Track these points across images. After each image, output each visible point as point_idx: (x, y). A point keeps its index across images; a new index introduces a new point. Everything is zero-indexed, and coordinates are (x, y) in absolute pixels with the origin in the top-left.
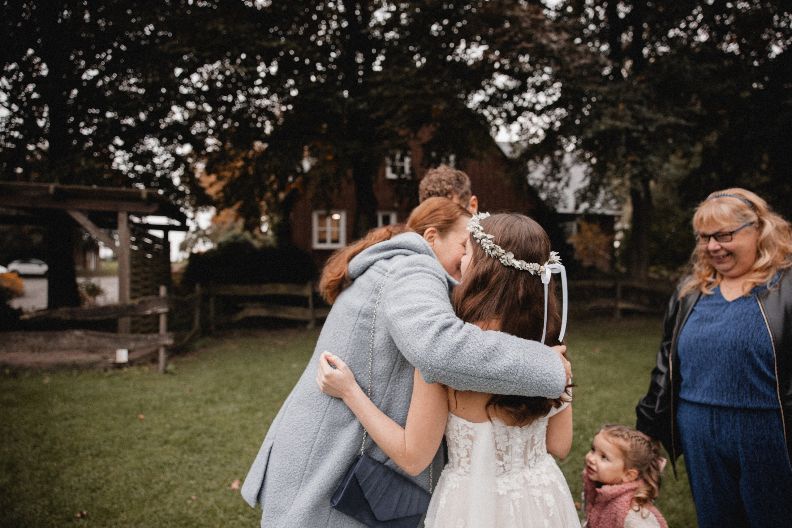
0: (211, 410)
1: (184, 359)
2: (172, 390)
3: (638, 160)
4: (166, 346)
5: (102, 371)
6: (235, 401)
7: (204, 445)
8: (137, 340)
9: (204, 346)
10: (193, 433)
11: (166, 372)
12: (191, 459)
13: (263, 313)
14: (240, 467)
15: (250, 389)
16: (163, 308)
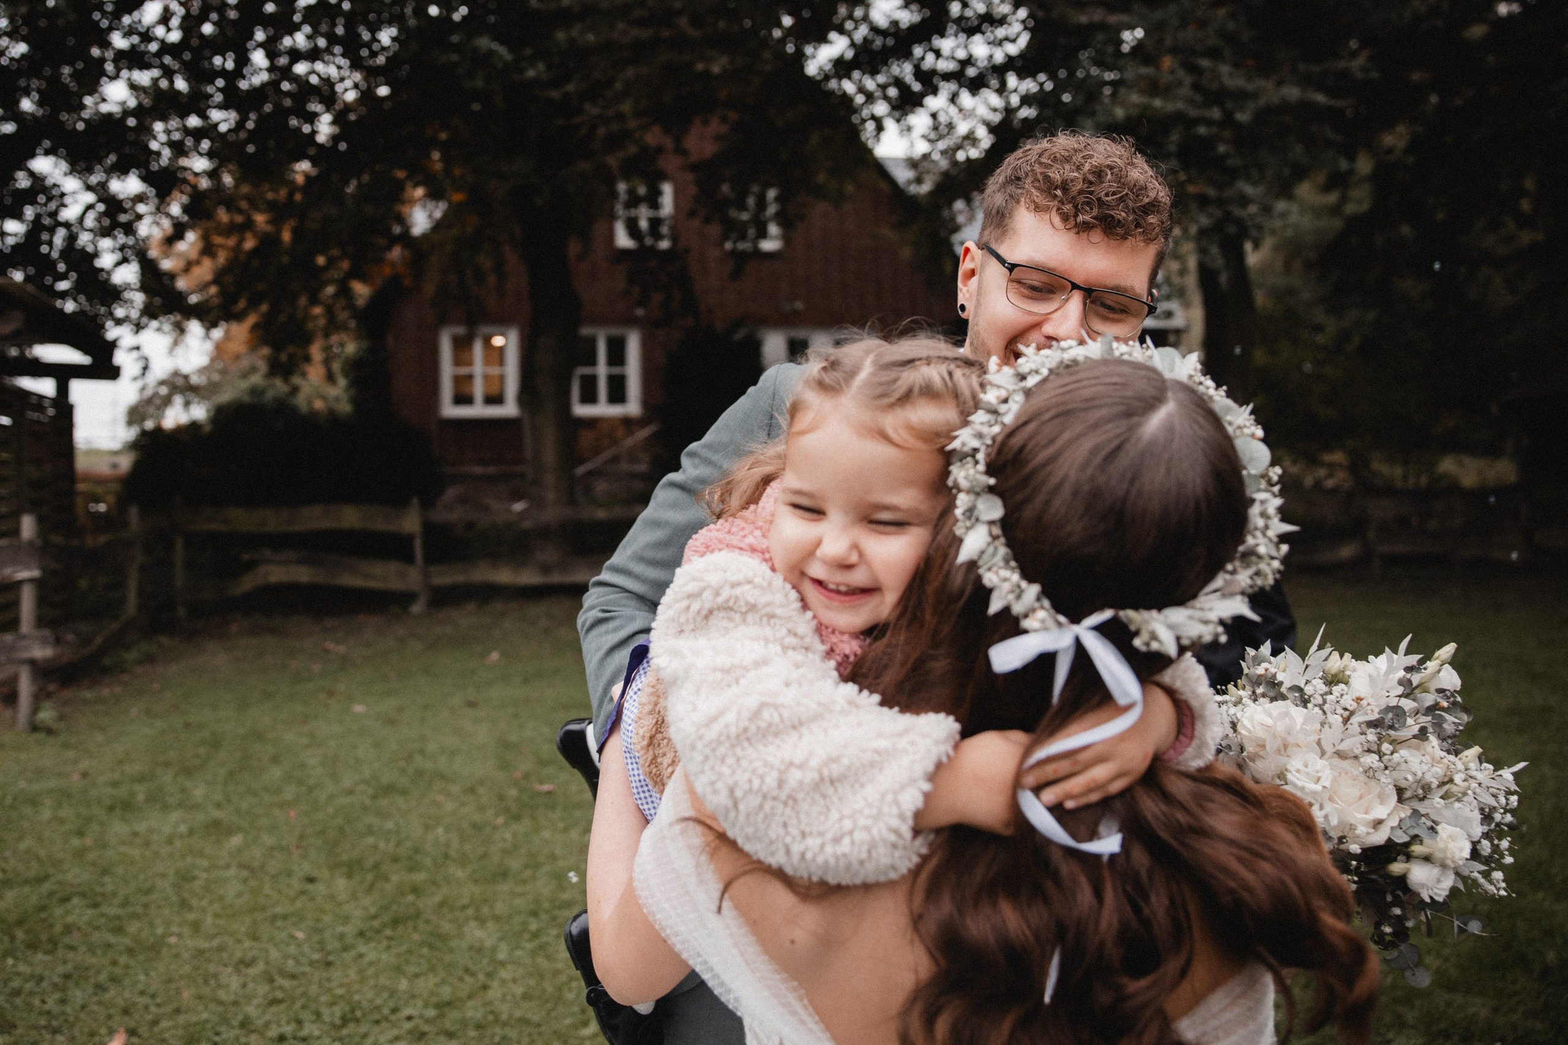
0: (118, 828)
1: (88, 695)
2: (39, 773)
3: (1212, 192)
4: (32, 662)
6: (187, 805)
7: (68, 930)
9: (149, 659)
11: (34, 728)
12: (22, 968)
13: (303, 575)
14: (142, 993)
15: (232, 773)
16: (29, 568)
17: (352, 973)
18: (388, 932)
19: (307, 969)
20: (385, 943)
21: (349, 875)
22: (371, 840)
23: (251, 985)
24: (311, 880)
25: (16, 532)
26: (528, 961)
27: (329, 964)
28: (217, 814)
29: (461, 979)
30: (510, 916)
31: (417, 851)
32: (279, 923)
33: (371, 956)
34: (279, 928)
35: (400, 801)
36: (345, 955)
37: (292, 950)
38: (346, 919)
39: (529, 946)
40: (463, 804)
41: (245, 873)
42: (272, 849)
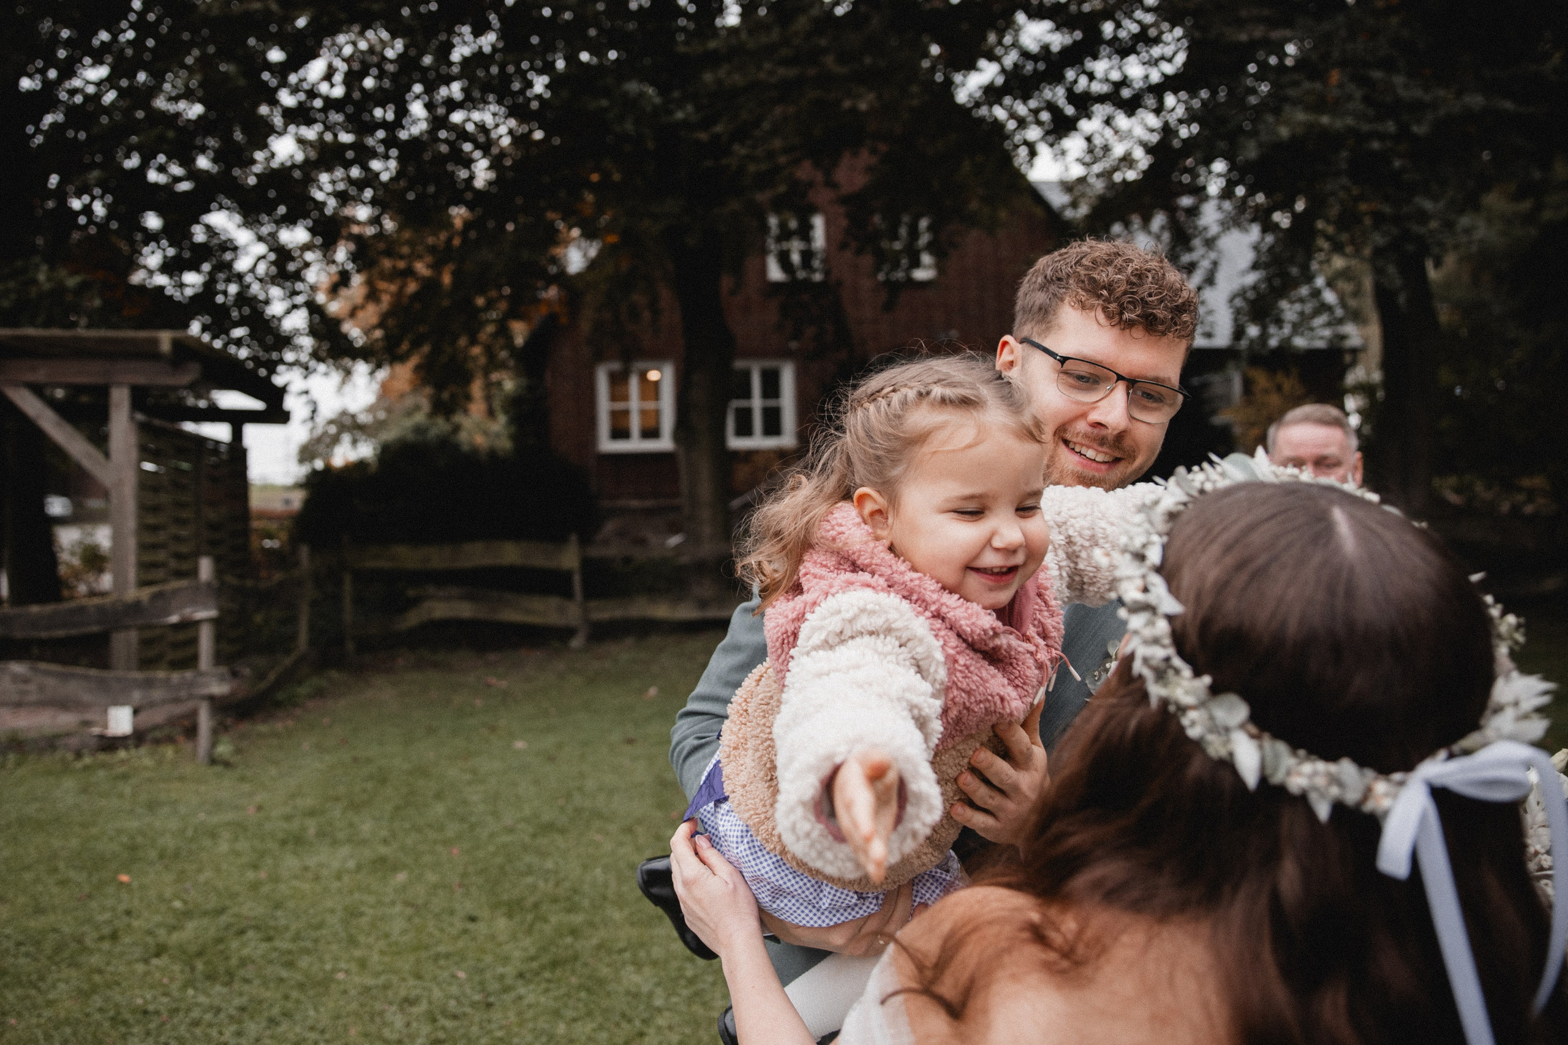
1: (263, 728)
2: (218, 806)
3: (1388, 209)
4: (211, 698)
5: (70, 756)
6: (356, 841)
7: (243, 962)
8: (148, 684)
9: (319, 694)
10: (228, 927)
11: (211, 760)
12: (202, 999)
13: (464, 610)
14: (312, 1028)
15: (397, 808)
16: (206, 608)
17: (512, 1016)
18: (547, 975)
19: (468, 1010)
20: (544, 985)
21: (510, 916)
22: (530, 880)
23: (414, 1024)
24: (473, 919)
25: (194, 572)
26: (683, 1008)
27: (489, 1005)
28: (383, 850)
29: (618, 1025)
30: (666, 961)
31: (575, 891)
32: (442, 962)
33: (531, 998)
34: (441, 968)
35: (559, 839)
36: (505, 997)
37: (454, 990)
38: (506, 960)
39: (685, 992)
40: (621, 844)
41: (409, 911)
42: (435, 887)
